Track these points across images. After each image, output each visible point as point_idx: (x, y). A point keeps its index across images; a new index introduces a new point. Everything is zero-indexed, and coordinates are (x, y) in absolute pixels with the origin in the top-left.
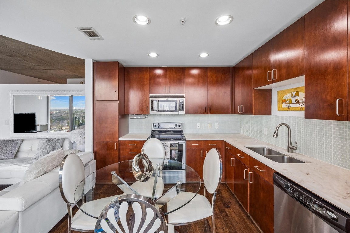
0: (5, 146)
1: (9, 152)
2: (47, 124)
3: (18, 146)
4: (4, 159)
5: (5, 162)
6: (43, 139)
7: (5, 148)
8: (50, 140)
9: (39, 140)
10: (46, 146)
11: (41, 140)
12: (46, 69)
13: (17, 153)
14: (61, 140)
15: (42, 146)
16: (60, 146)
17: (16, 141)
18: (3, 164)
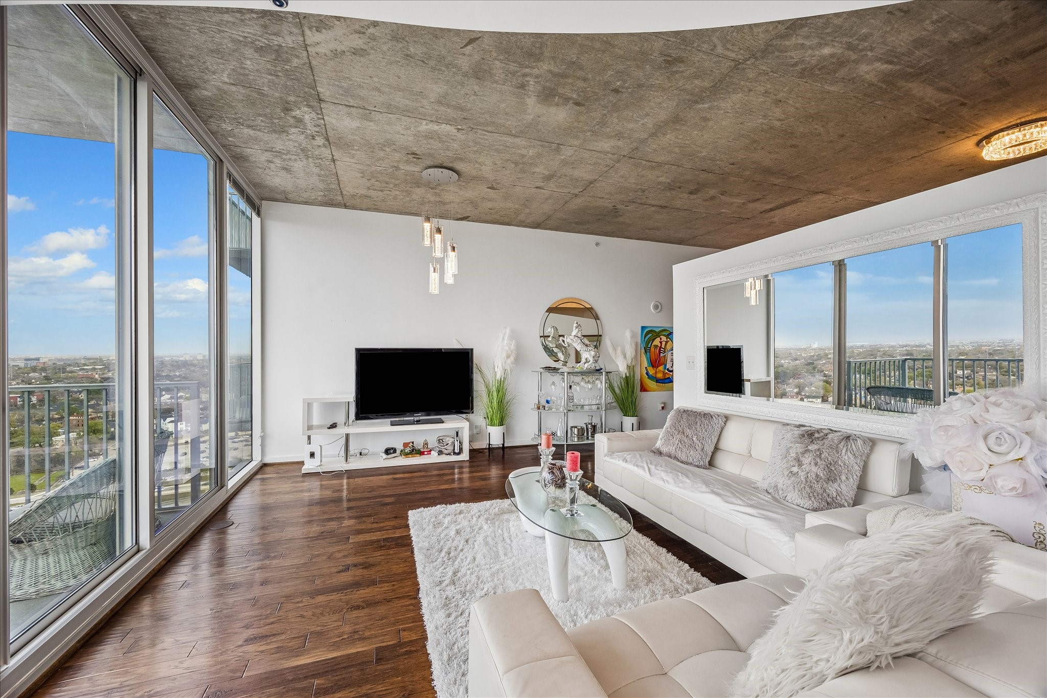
0: (690, 427)
1: (697, 447)
2: (768, 379)
3: (717, 434)
4: (687, 463)
5: (690, 475)
6: (788, 425)
7: (688, 432)
8: (817, 435)
9: (776, 425)
10: (803, 453)
11: (780, 426)
12: (771, 210)
13: (714, 453)
14: (859, 442)
15: (788, 452)
16: (857, 468)
17: (712, 417)
18: (688, 481)
